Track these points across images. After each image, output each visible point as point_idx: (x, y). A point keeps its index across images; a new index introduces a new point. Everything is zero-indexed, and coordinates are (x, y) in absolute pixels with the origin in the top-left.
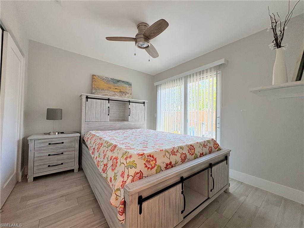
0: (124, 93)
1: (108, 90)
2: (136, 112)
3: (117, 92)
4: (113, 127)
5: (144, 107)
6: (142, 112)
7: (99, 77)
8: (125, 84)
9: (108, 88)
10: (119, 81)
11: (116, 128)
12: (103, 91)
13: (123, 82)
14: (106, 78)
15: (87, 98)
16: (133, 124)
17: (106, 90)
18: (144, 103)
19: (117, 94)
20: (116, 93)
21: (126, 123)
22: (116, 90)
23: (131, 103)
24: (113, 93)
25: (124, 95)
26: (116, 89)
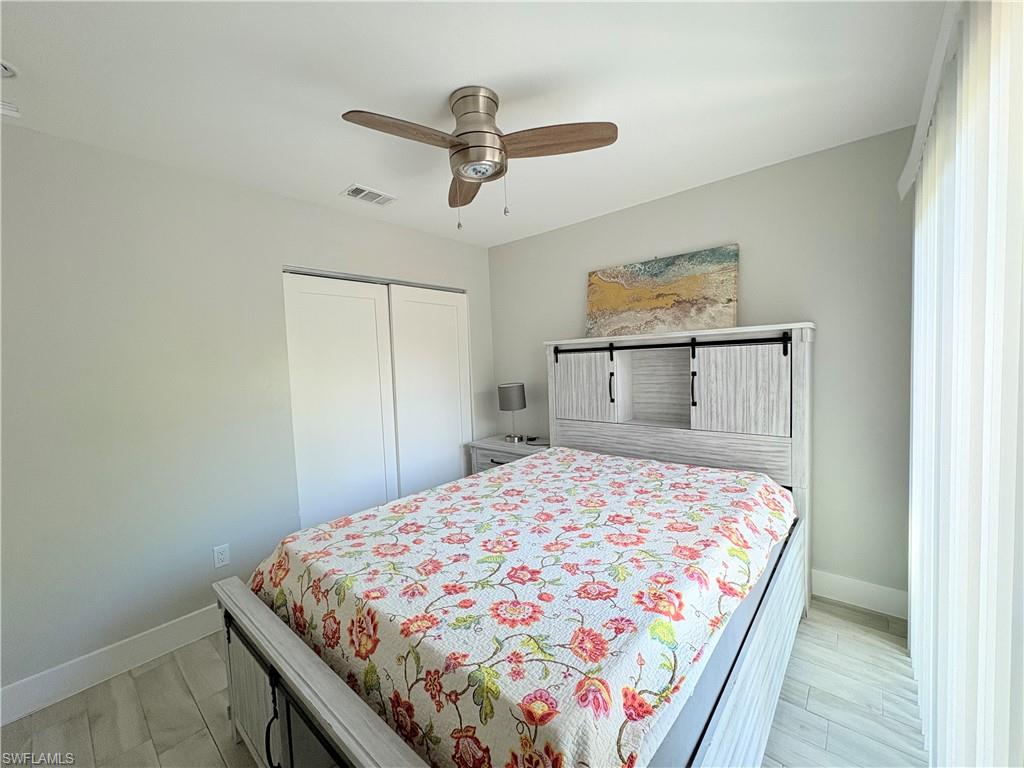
0: (692, 303)
1: (629, 310)
2: (731, 388)
3: (662, 308)
4: (631, 444)
5: (785, 360)
6: (774, 389)
7: (604, 272)
8: (701, 263)
9: (630, 302)
10: (671, 261)
11: (639, 448)
12: (615, 318)
13: (691, 256)
14: (625, 267)
15: (557, 351)
16: (714, 442)
17: (622, 312)
18: (785, 339)
19: (663, 318)
20: (660, 313)
21: (679, 434)
22: (661, 302)
23: (698, 350)
24: (648, 316)
25: (693, 311)
26: (659, 296)
